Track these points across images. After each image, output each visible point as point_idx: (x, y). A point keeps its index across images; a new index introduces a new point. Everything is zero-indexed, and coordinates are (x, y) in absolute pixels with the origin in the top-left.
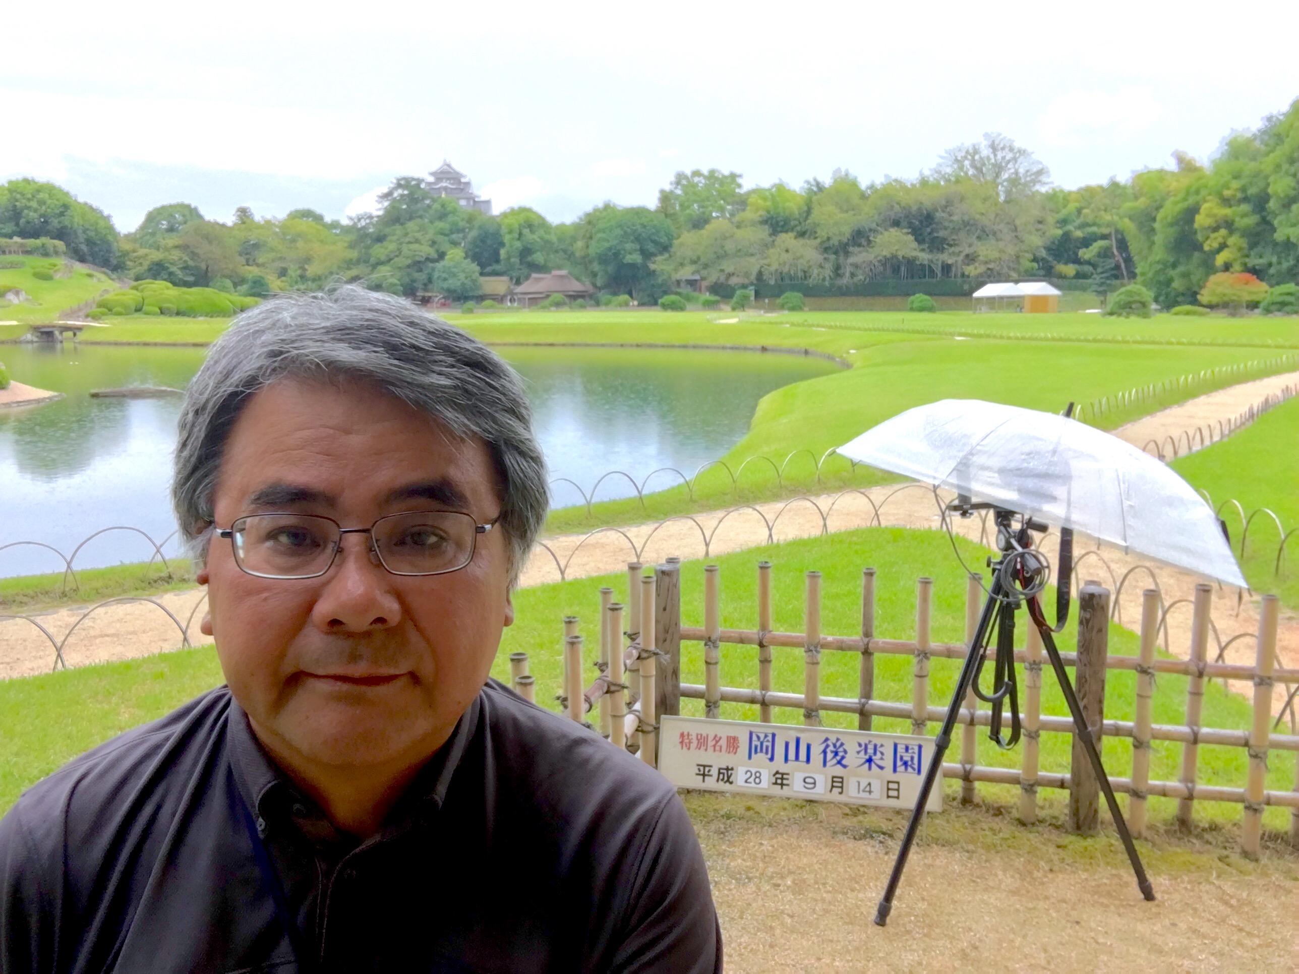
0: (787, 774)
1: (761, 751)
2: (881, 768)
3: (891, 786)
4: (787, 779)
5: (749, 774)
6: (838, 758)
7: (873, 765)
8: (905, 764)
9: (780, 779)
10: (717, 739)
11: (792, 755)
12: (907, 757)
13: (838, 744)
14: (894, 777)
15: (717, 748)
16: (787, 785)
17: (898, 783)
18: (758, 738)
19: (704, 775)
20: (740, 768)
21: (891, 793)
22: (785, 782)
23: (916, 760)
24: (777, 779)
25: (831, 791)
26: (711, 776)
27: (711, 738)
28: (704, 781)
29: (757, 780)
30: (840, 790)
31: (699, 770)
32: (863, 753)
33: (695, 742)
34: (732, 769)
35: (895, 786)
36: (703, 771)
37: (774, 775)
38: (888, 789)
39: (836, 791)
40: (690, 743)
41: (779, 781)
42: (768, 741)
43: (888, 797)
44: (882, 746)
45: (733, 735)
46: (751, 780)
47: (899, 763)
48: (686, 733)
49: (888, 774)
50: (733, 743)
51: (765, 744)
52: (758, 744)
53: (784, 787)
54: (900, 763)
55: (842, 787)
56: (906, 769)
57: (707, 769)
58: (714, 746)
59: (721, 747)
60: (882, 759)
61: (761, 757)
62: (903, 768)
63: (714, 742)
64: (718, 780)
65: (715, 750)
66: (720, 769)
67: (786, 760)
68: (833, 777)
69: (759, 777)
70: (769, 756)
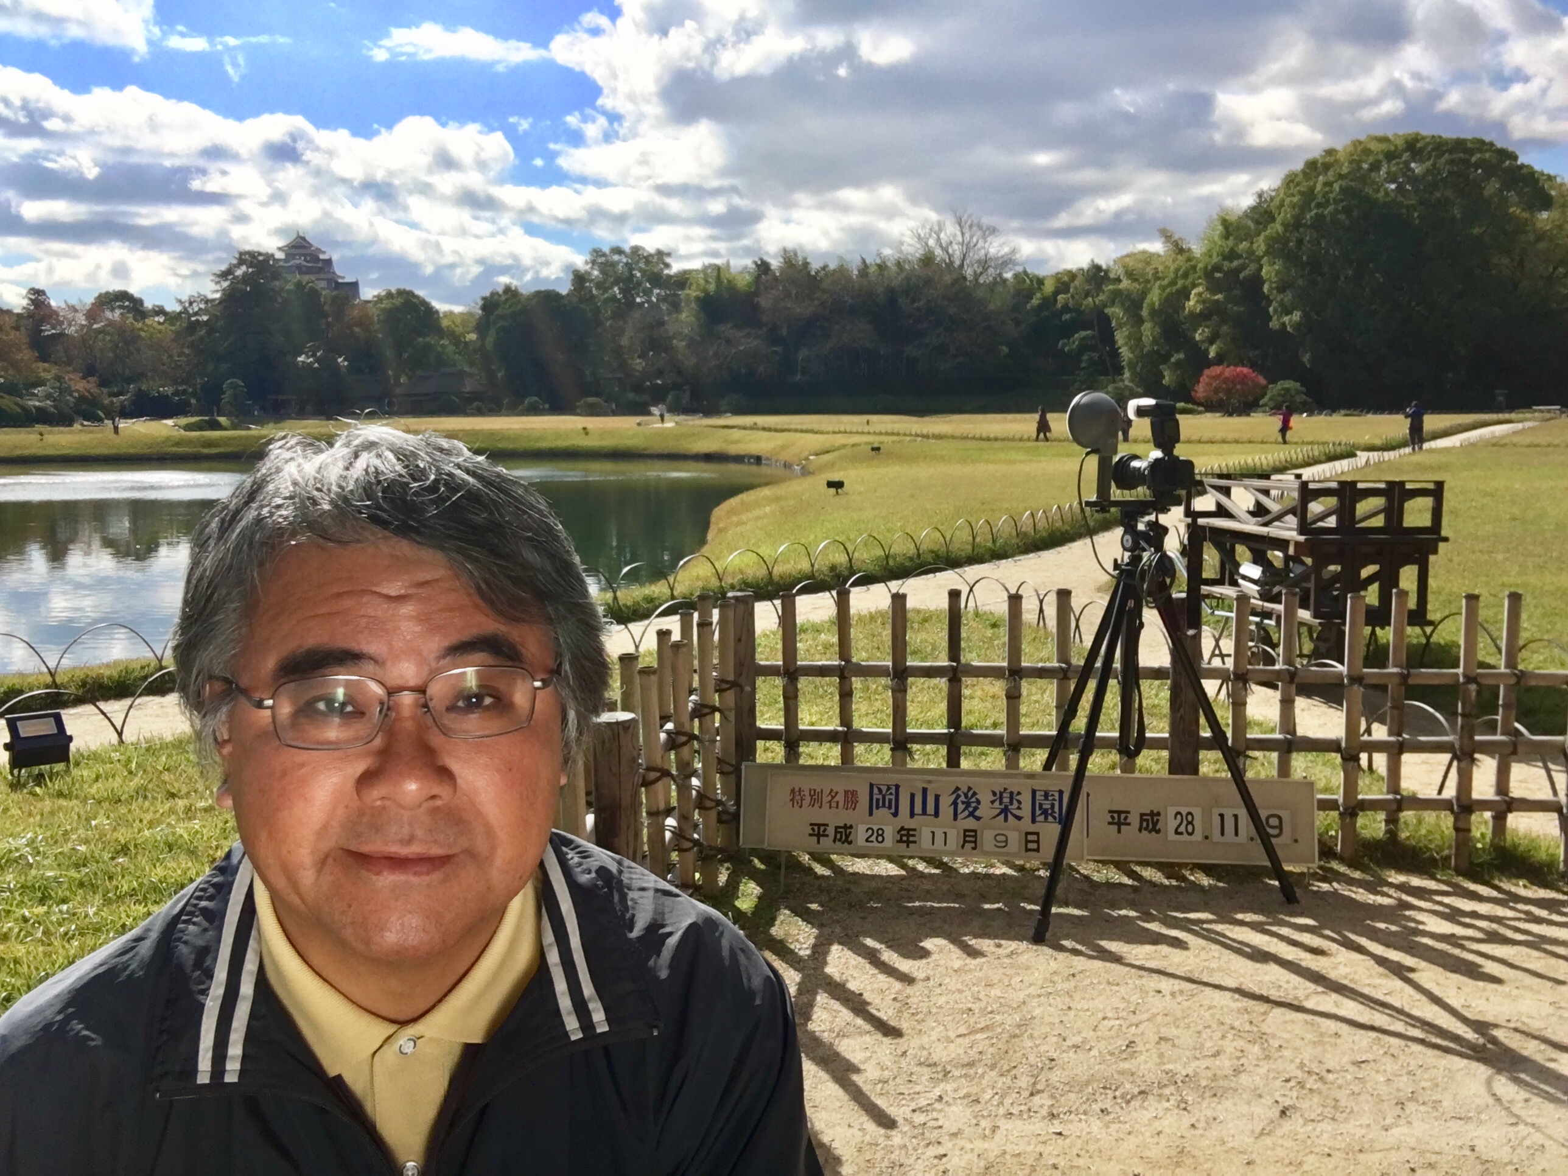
0: (914, 830)
1: (884, 806)
2: (1019, 818)
3: (1030, 838)
4: (914, 836)
5: (870, 832)
6: (971, 809)
7: (1010, 817)
8: (1045, 812)
9: (906, 836)
10: (833, 794)
11: (918, 809)
12: (1047, 806)
13: (970, 794)
14: (1033, 828)
15: (834, 804)
16: (915, 842)
17: (1037, 834)
18: (880, 790)
19: (819, 836)
20: (860, 826)
21: (1031, 846)
22: (911, 839)
23: (1056, 809)
24: (902, 836)
25: (963, 846)
26: (827, 836)
27: (826, 792)
28: (818, 842)
29: (880, 839)
30: (973, 845)
31: (813, 830)
32: (997, 804)
33: (808, 799)
34: (851, 827)
35: (1034, 837)
36: (818, 831)
37: (899, 832)
38: (1027, 841)
39: (968, 846)
40: (802, 800)
41: (905, 838)
42: (891, 794)
43: (1027, 850)
44: (1019, 793)
45: (851, 789)
46: (873, 838)
47: (1038, 812)
48: (797, 789)
49: (1026, 825)
50: (851, 798)
51: (887, 798)
52: (880, 797)
53: (911, 845)
54: (1040, 812)
55: (975, 842)
56: (1046, 819)
57: (822, 828)
58: (830, 802)
59: (837, 803)
60: (1019, 808)
61: (883, 813)
62: (1042, 818)
63: (830, 798)
64: (834, 841)
65: (830, 807)
66: (836, 828)
67: (912, 814)
68: (965, 831)
69: (882, 835)
70: (893, 810)
